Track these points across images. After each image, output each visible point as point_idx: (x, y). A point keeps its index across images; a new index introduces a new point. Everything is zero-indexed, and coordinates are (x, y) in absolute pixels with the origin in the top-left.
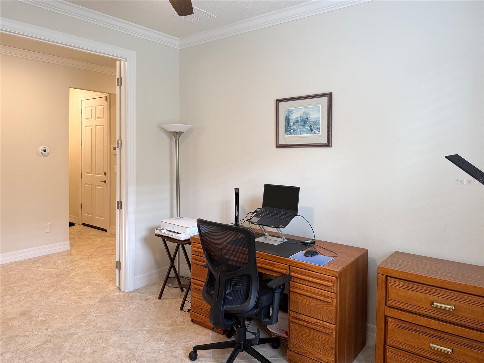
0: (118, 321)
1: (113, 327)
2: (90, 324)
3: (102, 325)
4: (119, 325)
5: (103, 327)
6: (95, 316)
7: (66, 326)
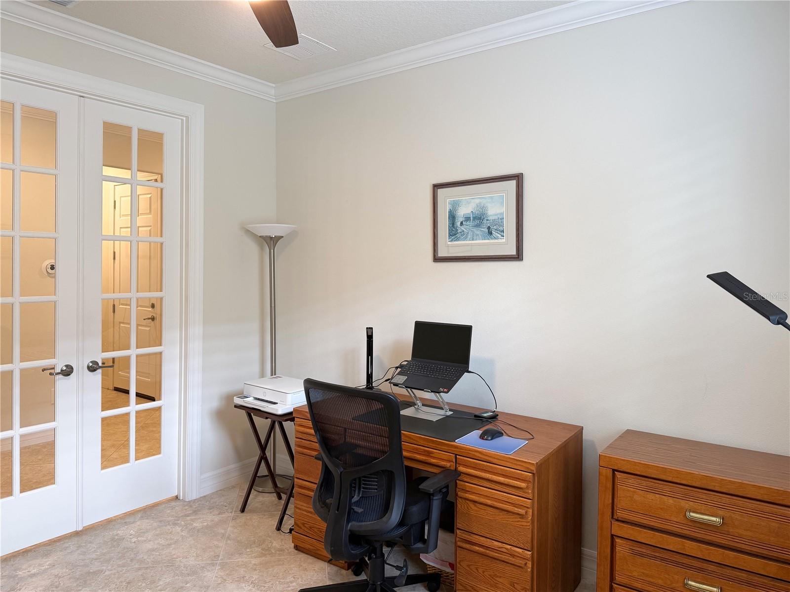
0: (173, 549)
1: (164, 560)
2: (125, 555)
3: (145, 557)
4: (175, 556)
5: (148, 560)
6: (134, 542)
7: (85, 559)
